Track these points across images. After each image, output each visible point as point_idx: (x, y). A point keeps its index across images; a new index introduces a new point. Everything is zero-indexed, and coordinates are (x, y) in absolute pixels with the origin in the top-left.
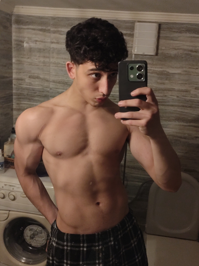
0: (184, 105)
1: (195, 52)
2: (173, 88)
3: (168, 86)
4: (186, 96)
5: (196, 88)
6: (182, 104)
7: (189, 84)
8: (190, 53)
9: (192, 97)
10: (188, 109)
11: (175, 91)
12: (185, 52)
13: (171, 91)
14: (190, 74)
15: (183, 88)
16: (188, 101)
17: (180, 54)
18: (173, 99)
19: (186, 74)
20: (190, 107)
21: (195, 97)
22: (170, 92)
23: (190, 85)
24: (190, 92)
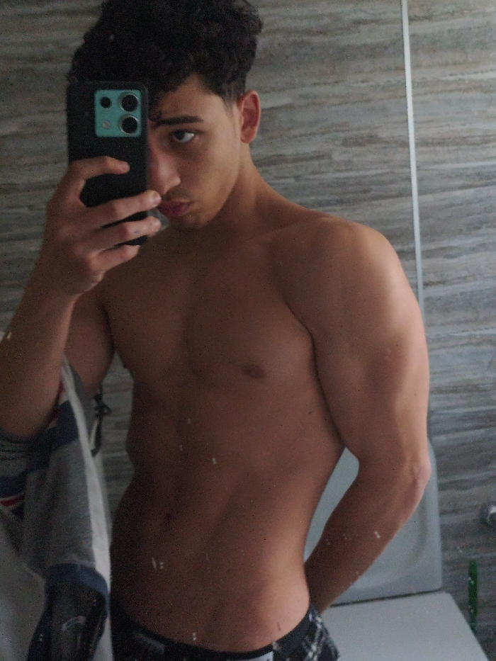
0: (320, 198)
1: (321, 33)
2: (278, 156)
3: (265, 151)
4: (322, 173)
5: (346, 143)
6: (313, 198)
7: (324, 134)
8: (306, 38)
9: (339, 171)
10: (335, 211)
11: (286, 161)
12: (292, 39)
13: (275, 164)
14: (321, 104)
15: (309, 148)
16: (330, 186)
17: (276, 46)
18: (286, 189)
19: (307, 106)
20: (340, 202)
21: (347, 170)
22: (273, 167)
23: (327, 136)
24: (330, 157)
